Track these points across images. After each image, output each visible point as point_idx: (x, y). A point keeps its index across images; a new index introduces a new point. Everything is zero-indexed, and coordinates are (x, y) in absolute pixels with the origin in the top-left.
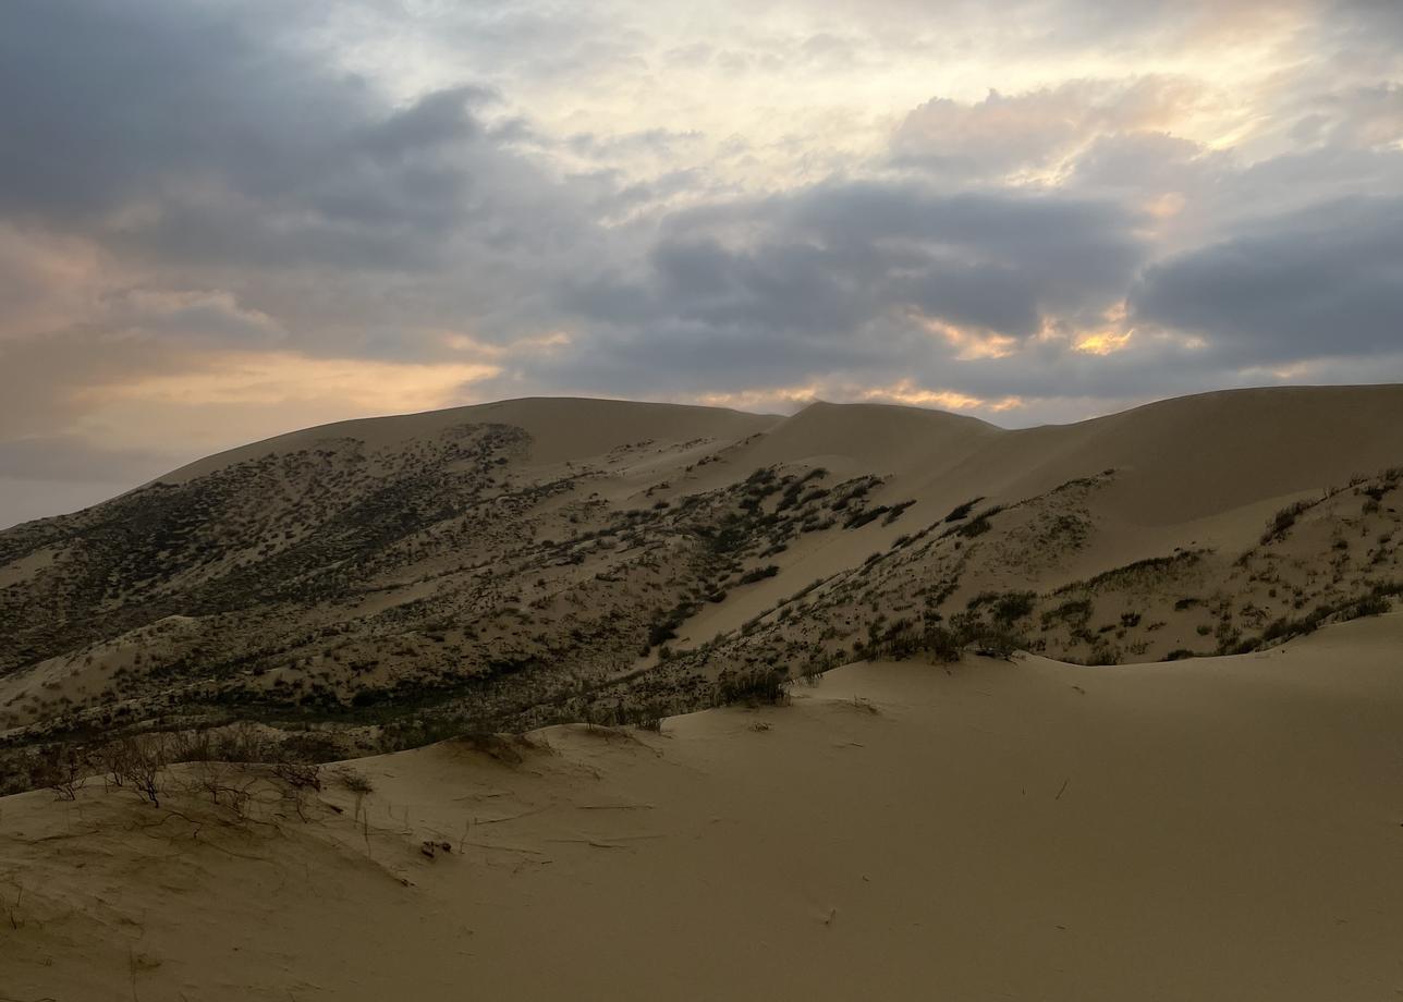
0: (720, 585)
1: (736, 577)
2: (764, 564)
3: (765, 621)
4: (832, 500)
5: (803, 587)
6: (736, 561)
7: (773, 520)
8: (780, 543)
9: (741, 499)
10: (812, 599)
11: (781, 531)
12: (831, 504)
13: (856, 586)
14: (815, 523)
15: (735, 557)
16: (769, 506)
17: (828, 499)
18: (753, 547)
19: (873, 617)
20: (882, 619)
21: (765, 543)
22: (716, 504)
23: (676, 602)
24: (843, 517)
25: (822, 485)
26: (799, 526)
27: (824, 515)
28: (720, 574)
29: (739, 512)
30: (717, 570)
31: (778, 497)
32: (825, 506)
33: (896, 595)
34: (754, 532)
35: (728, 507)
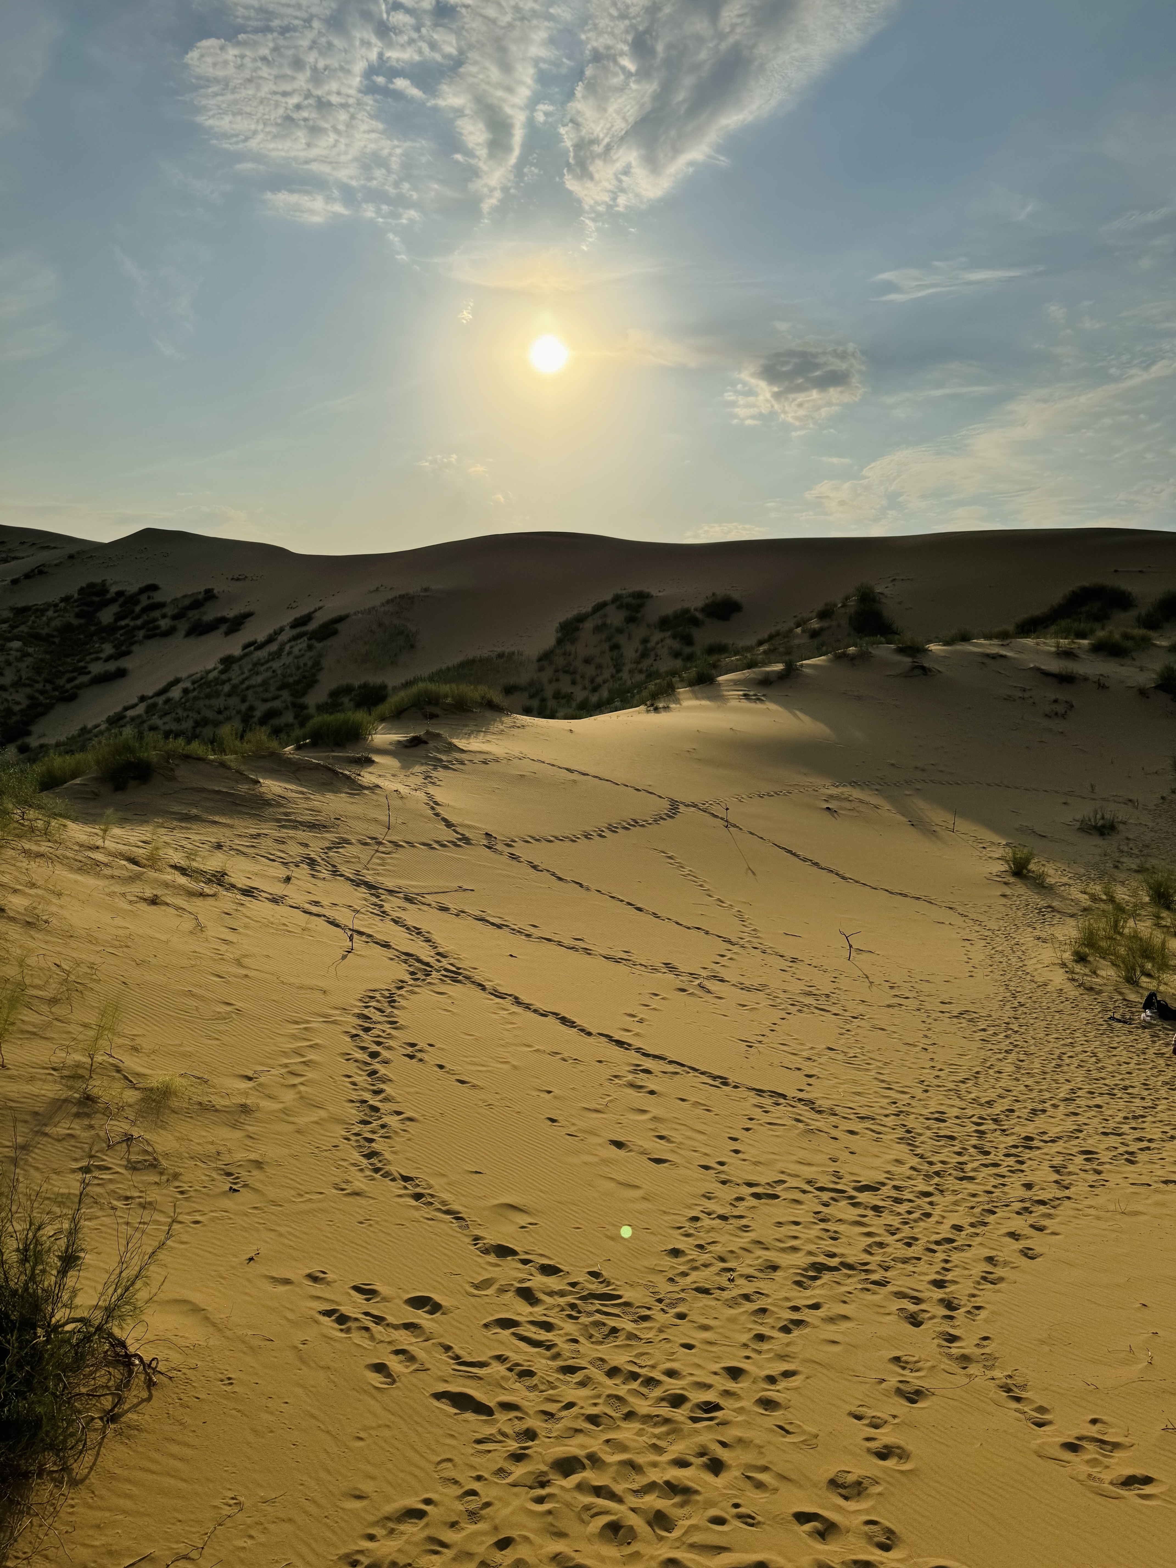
0: (68, 686)
1: (85, 679)
2: (112, 666)
3: (130, 713)
4: (170, 611)
5: (163, 684)
6: (82, 664)
7: (111, 629)
8: (124, 648)
9: (77, 610)
10: (176, 693)
11: (122, 638)
12: (169, 614)
13: (217, 681)
14: (158, 631)
15: (79, 661)
16: (106, 616)
17: (165, 610)
18: (98, 652)
19: (244, 707)
20: (252, 708)
21: (108, 649)
22: (50, 613)
23: (25, 703)
24: (183, 626)
25: (158, 597)
26: (141, 634)
27: (164, 624)
28: (68, 675)
29: (76, 622)
30: (64, 673)
31: (114, 608)
32: (164, 616)
33: (261, 689)
34: (95, 638)
35: (62, 617)
